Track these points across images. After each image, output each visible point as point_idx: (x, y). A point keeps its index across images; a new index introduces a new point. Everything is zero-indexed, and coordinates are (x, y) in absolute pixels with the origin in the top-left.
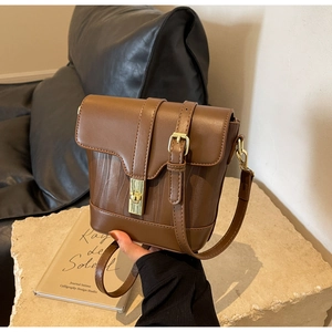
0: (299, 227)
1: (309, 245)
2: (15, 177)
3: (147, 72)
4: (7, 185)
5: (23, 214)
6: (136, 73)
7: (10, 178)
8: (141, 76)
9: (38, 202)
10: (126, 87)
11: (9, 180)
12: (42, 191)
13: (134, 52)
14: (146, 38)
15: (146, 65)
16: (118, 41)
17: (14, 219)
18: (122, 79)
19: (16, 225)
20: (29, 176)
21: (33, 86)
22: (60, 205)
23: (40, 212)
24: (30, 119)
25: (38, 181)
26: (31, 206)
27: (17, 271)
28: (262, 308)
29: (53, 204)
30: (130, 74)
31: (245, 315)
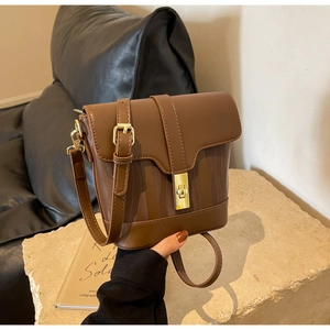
0: (305, 207)
1: (317, 223)
2: (15, 198)
3: (136, 75)
4: (9, 208)
5: (31, 233)
6: (126, 79)
7: (11, 200)
8: (131, 80)
9: (44, 219)
10: (117, 93)
11: (10, 202)
12: (45, 208)
13: (121, 58)
14: (131, 42)
15: (134, 68)
16: (104, 49)
17: (22, 239)
18: (112, 86)
19: (26, 243)
20: (31, 196)
21: (21, 109)
22: (66, 219)
23: (47, 228)
24: (23, 141)
25: (41, 199)
26: (37, 223)
27: (34, 288)
28: (282, 289)
29: (59, 219)
30: (119, 80)
31: (267, 297)
